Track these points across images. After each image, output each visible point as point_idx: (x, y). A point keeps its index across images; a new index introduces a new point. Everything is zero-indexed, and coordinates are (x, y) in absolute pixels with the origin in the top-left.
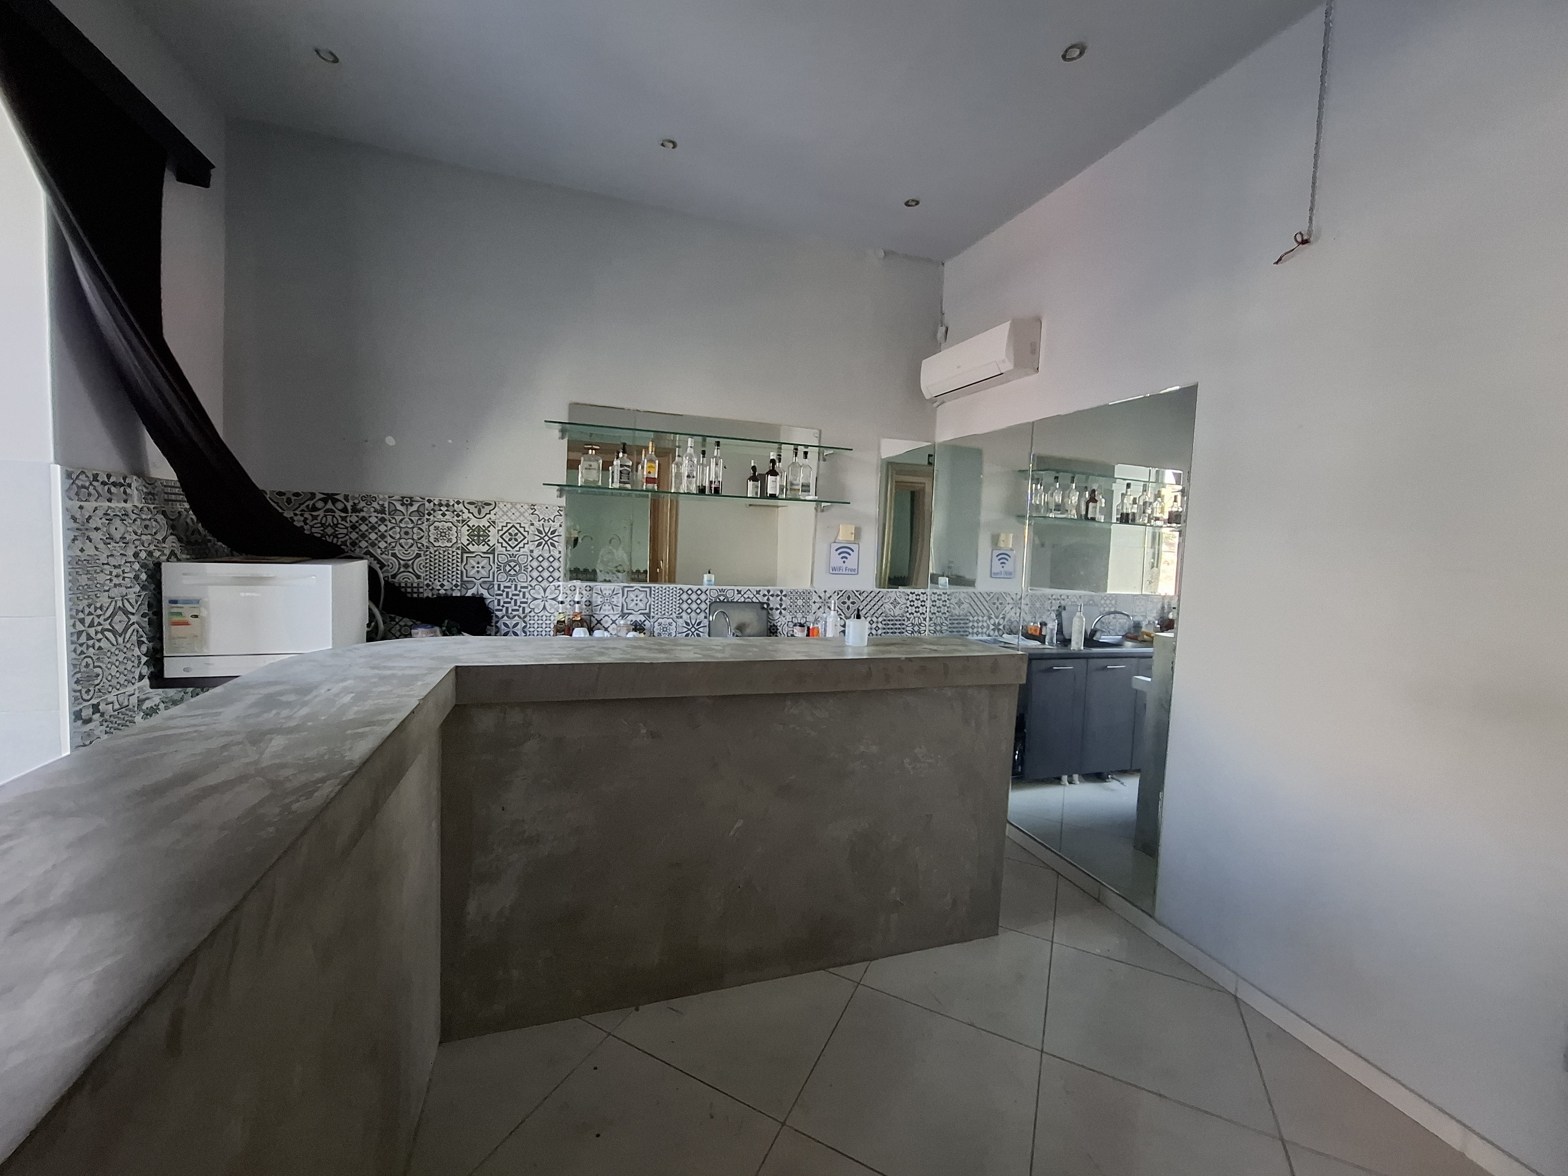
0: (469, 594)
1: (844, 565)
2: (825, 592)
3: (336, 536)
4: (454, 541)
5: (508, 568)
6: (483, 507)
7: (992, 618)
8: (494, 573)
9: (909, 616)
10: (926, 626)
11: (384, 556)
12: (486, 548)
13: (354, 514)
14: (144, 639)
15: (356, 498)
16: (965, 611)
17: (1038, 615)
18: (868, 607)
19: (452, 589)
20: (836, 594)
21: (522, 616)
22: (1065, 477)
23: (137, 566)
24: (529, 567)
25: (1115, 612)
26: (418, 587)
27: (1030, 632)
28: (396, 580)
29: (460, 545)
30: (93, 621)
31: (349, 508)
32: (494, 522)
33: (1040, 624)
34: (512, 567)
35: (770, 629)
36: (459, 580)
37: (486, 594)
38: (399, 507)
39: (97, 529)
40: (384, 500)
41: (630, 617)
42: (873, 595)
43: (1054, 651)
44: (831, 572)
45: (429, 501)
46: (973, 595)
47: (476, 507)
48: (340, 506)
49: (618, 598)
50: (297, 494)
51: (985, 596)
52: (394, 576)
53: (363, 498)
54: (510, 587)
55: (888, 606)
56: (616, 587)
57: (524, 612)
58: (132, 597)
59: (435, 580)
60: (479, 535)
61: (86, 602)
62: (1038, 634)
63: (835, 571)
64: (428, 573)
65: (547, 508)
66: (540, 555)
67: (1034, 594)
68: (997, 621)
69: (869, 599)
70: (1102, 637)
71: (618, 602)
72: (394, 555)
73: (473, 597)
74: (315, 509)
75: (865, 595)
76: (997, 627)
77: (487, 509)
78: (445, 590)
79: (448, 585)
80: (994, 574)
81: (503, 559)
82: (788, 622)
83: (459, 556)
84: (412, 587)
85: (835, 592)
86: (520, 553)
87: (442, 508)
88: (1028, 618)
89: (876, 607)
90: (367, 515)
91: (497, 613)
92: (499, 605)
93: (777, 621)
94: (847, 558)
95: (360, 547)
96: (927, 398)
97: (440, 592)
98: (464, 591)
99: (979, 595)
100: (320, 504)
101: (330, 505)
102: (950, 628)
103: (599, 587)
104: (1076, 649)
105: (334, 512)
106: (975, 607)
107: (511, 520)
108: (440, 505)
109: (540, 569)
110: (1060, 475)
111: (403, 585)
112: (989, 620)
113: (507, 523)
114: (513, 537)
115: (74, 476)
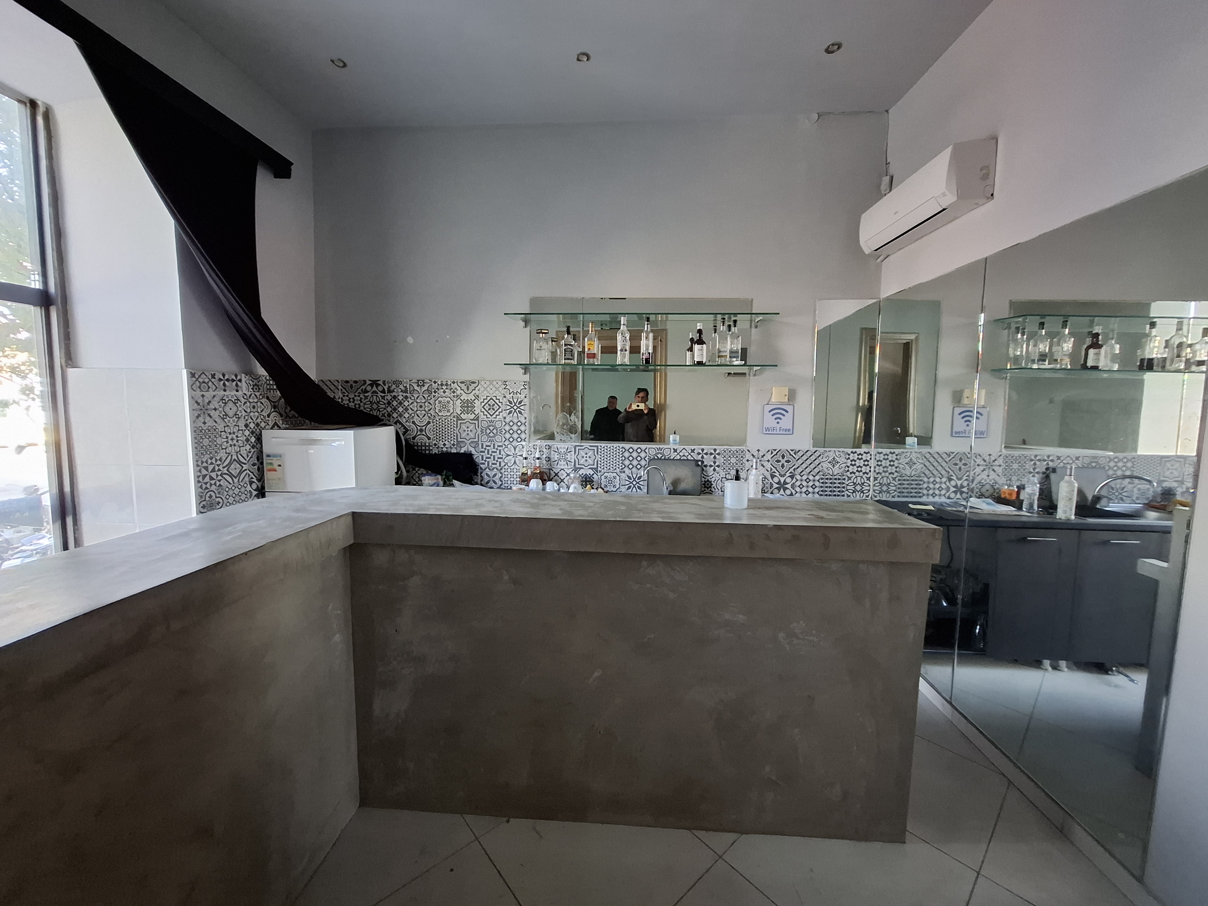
0: (462, 451)
1: (778, 426)
2: (758, 450)
3: (379, 410)
4: (452, 411)
5: (488, 431)
6: (470, 385)
7: (952, 479)
8: (479, 435)
9: (850, 476)
10: (870, 486)
11: (407, 423)
12: (473, 416)
13: (389, 394)
14: (255, 480)
15: (390, 383)
16: (918, 471)
17: (1014, 478)
18: (804, 466)
19: (451, 447)
20: (770, 452)
21: (499, 468)
22: (1052, 323)
23: (247, 433)
24: (503, 430)
25: (1131, 477)
26: (429, 446)
27: (1003, 496)
28: (415, 441)
29: (455, 414)
30: (214, 468)
31: (386, 390)
32: (478, 396)
33: (1018, 487)
34: (491, 430)
35: (704, 484)
36: (455, 441)
37: (473, 452)
38: (416, 388)
39: (215, 409)
40: (406, 383)
41: (581, 472)
42: (809, 454)
43: (1035, 520)
44: (765, 432)
45: (435, 382)
46: (928, 456)
47: (465, 385)
48: (380, 388)
49: (571, 455)
50: (356, 382)
51: (945, 456)
52: (414, 438)
53: (394, 382)
54: (490, 446)
55: (825, 465)
56: (569, 446)
57: (500, 466)
58: (244, 452)
59: (440, 440)
60: (468, 406)
61: (207, 456)
62: (1014, 497)
63: (769, 431)
64: (435, 435)
65: (515, 383)
66: (511, 421)
67: (1010, 455)
68: (959, 483)
69: (805, 458)
70: (1110, 504)
71: (571, 458)
72: (414, 423)
73: (465, 454)
74: (366, 391)
75: (800, 454)
76: (958, 489)
77: (474, 385)
78: (446, 448)
79: (448, 445)
80: (956, 433)
81: (485, 424)
82: (722, 478)
83: (455, 423)
84: (425, 446)
85: (769, 451)
86: (497, 419)
87: (443, 387)
88: (1002, 480)
89: (813, 466)
90: (396, 394)
91: (482, 466)
92: (482, 459)
93: (711, 477)
94: (780, 419)
95: (393, 417)
96: (867, 253)
97: (443, 449)
98: (459, 449)
99: (936, 456)
100: (369, 388)
101: (375, 388)
102: (899, 488)
103: (556, 446)
104: (1063, 518)
105: (377, 393)
106: (931, 468)
107: (490, 394)
108: (442, 385)
109: (511, 432)
110: (1047, 320)
111: (419, 444)
112: (949, 482)
113: (487, 396)
114: (491, 407)
115: (197, 376)
